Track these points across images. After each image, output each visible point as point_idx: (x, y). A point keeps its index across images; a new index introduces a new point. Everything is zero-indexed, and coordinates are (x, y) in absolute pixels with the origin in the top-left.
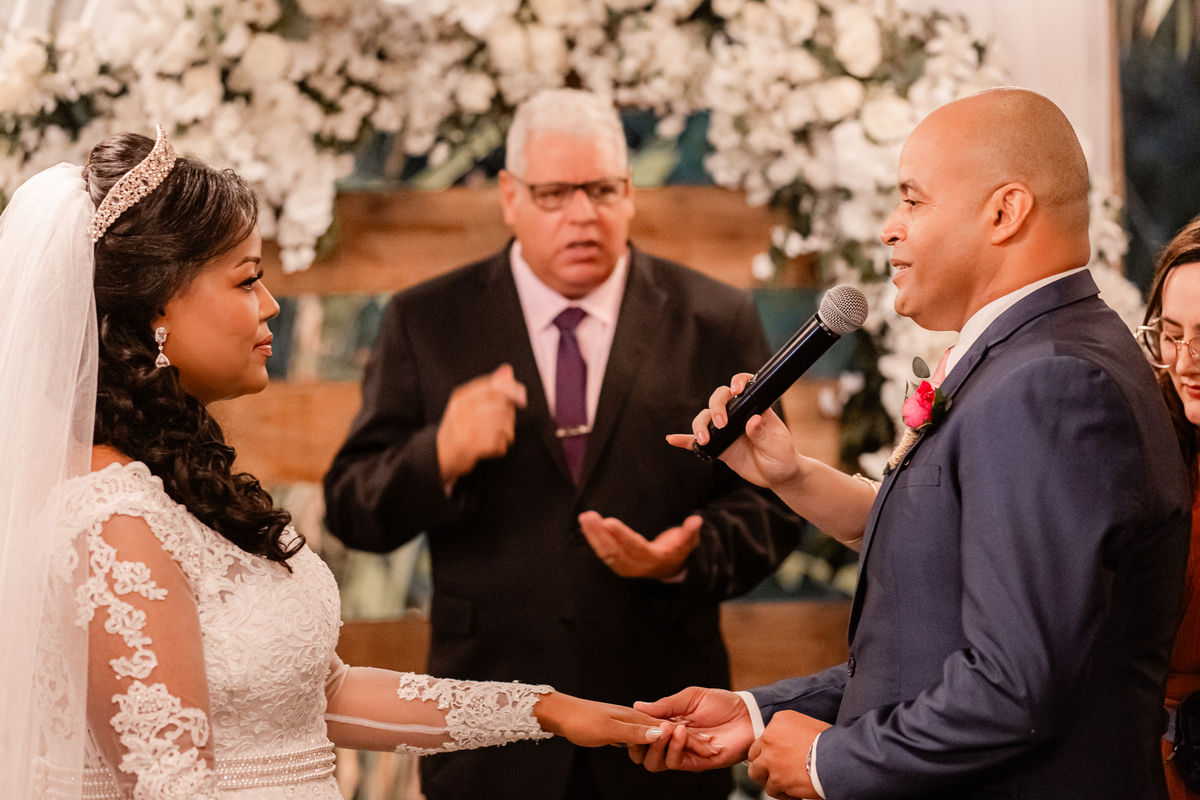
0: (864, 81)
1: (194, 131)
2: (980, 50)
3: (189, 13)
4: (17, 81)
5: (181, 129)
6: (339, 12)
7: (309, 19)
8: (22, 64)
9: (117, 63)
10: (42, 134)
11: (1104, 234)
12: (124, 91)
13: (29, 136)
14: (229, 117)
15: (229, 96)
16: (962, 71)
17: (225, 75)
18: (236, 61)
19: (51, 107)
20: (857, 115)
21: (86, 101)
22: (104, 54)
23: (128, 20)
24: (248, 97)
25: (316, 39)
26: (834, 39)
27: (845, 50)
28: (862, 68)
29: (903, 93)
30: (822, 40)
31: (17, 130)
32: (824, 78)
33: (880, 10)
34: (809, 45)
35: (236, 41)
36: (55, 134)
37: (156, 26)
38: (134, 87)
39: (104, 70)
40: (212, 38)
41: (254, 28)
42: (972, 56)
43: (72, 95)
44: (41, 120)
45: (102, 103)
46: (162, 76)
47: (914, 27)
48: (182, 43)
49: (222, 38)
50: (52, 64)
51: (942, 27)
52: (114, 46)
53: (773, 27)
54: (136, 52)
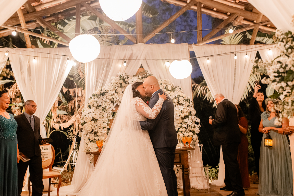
0: (170, 91)
1: (113, 95)
2: (180, 89)
3: (113, 86)
4: (98, 92)
5: (112, 95)
6: (125, 86)
7: (123, 86)
8: (99, 90)
9: (107, 90)
10: (100, 96)
11: (191, 104)
12: (107, 92)
13: (99, 96)
14: (116, 94)
15: (116, 93)
16: (179, 90)
17: (116, 91)
18: (117, 90)
19: (101, 94)
20: (170, 94)
21: (104, 93)
22: (106, 90)
23: (108, 86)
24: (118, 93)
25: (123, 88)
26: (168, 87)
27: (168, 88)
28: (170, 90)
29: (174, 92)
30: (166, 88)
31: (98, 96)
32: (167, 91)
33: (171, 85)
34: (165, 88)
35: (117, 88)
36: (101, 96)
37: (110, 87)
38: (108, 92)
39: (105, 90)
40: (115, 88)
41: (118, 87)
42: (179, 89)
43: (103, 93)
44: (100, 95)
45: (105, 93)
46: (110, 90)
47: (174, 87)
48: (112, 88)
49: (116, 88)
50: (101, 90)
51: (177, 87)
52: (107, 89)
53: (162, 87)
54: (108, 89)
